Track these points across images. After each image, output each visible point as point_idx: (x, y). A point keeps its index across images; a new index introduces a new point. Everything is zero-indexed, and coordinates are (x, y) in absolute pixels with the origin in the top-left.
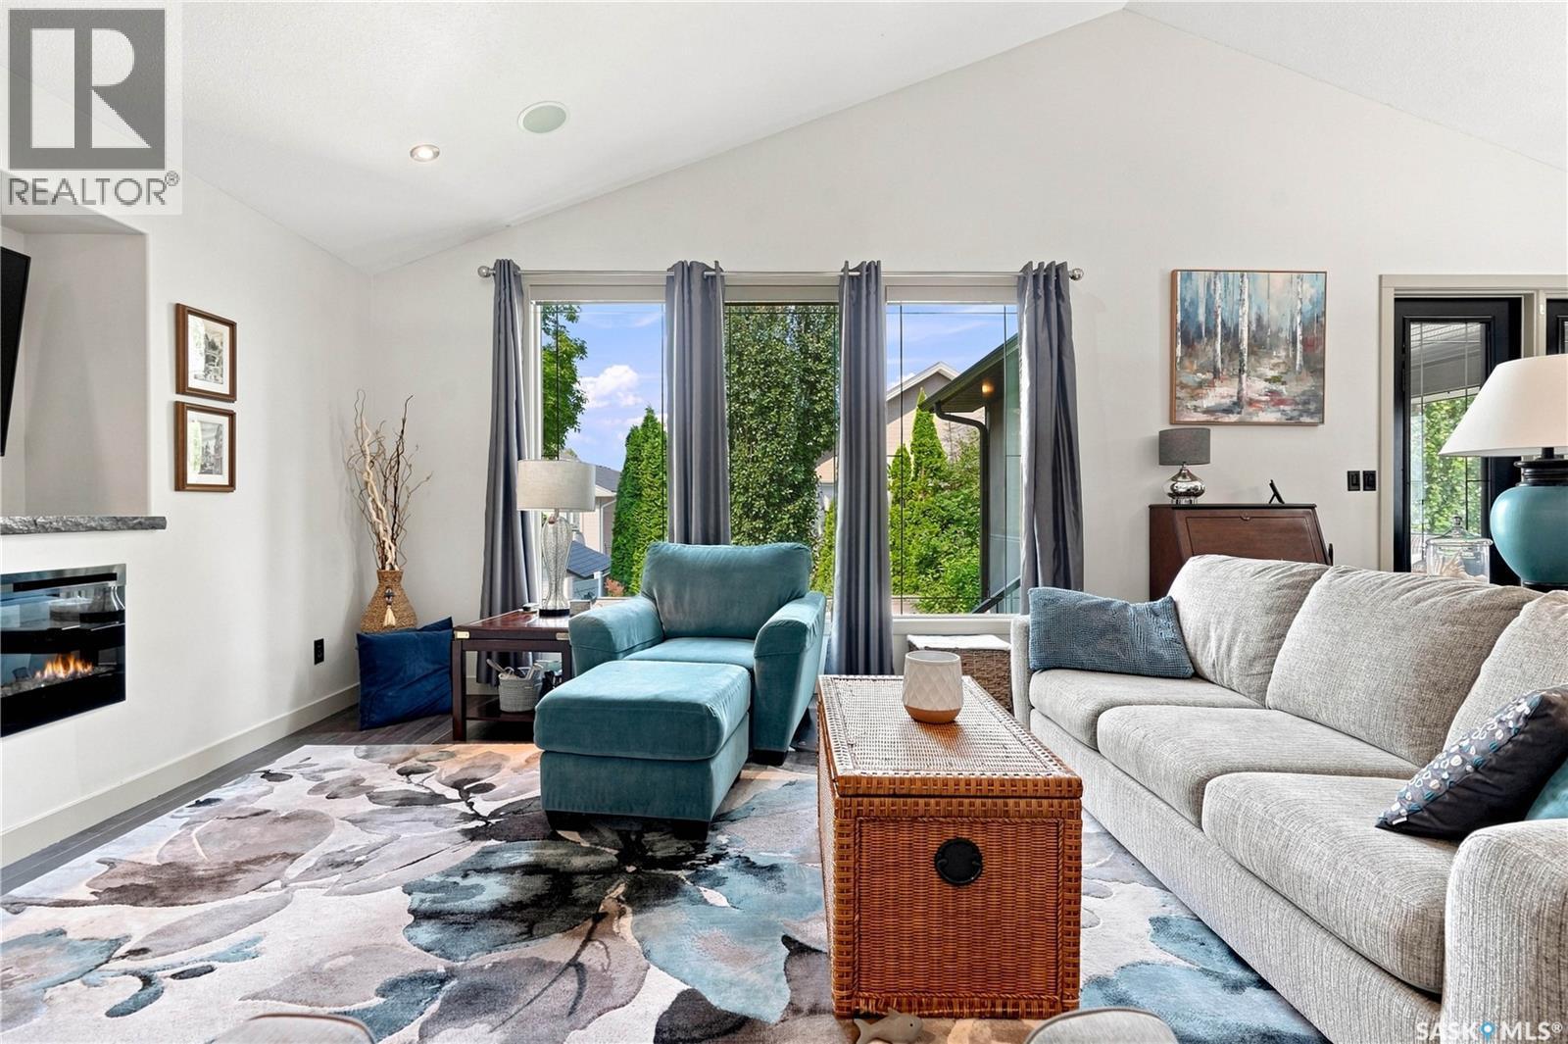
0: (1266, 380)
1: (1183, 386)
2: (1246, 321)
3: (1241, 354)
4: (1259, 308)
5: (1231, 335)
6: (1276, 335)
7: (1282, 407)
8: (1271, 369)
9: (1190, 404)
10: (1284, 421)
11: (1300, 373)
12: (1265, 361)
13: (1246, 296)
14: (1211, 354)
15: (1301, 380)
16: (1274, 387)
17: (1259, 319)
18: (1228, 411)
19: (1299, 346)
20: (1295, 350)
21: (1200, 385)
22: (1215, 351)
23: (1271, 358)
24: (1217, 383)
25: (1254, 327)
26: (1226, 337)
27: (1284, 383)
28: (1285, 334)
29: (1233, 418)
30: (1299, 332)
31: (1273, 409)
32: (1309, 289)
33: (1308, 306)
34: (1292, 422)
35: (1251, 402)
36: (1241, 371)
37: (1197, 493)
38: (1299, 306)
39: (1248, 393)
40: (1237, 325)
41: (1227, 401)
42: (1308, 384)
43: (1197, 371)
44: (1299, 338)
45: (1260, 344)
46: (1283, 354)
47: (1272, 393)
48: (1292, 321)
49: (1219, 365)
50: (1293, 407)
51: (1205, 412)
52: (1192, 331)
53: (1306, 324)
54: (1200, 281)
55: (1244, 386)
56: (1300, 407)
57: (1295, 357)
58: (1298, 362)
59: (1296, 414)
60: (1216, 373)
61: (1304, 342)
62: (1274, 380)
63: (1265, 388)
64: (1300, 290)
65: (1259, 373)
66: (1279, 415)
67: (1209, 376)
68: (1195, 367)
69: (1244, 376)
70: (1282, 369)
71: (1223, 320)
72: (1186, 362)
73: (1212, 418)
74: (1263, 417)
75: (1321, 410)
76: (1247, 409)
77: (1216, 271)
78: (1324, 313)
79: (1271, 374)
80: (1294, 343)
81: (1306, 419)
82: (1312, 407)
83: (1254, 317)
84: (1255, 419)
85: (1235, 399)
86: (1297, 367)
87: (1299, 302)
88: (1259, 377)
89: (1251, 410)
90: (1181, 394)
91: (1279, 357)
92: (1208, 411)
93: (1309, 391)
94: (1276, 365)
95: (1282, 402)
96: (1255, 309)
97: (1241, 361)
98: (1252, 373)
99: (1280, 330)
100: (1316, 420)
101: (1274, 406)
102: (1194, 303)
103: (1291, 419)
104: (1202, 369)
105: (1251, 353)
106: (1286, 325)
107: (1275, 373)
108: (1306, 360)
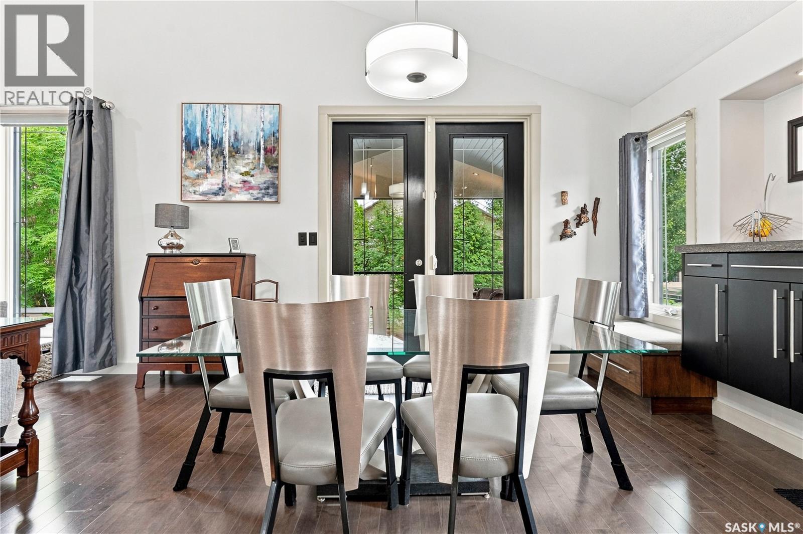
0: (241, 174)
1: (187, 178)
2: (227, 135)
3: (224, 157)
4: (236, 127)
5: (217, 144)
6: (247, 144)
7: (251, 191)
8: (244, 167)
9: (192, 189)
10: (252, 200)
11: (263, 169)
12: (240, 162)
13: (227, 120)
14: (205, 157)
15: (264, 173)
16: (246, 178)
17: (236, 134)
18: (216, 194)
19: (262, 151)
20: (259, 154)
21: (198, 176)
22: (207, 155)
23: (244, 159)
24: (209, 176)
25: (232, 140)
26: (215, 147)
27: (252, 176)
28: (252, 144)
29: (220, 198)
30: (262, 143)
31: (245, 192)
32: (269, 115)
33: (267, 127)
34: (257, 201)
35: (231, 188)
36: (225, 168)
37: (180, 247)
38: (262, 126)
39: (229, 182)
40: (222, 139)
41: (216, 188)
42: (268, 176)
43: (196, 168)
44: (262, 147)
45: (236, 151)
46: (251, 156)
47: (245, 182)
48: (257, 134)
49: (210, 164)
50: (258, 191)
51: (200, 195)
52: (193, 142)
53: (266, 138)
54: (197, 109)
55: (226, 177)
56: (263, 191)
57: (259, 159)
58: (261, 163)
59: (260, 195)
60: (208, 169)
61: (265, 149)
62: (247, 173)
63: (240, 179)
64: (262, 116)
65: (236, 169)
66: (249, 196)
67: (204, 171)
68: (194, 165)
69: (226, 171)
70: (251, 166)
71: (212, 135)
72: (189, 162)
73: (205, 199)
74: (238, 198)
75: (276, 193)
76: (228, 193)
77: (208, 104)
78: (278, 131)
79: (243, 170)
80: (259, 150)
81: (266, 199)
82: (271, 191)
83: (232, 134)
84: (234, 199)
85: (220, 186)
86: (261, 166)
87: (262, 123)
88: (236, 172)
89: (231, 193)
90: (186, 183)
91: (248, 159)
92: (203, 194)
93: (269, 181)
94: (247, 164)
95: (251, 188)
96: (233, 128)
97: (225, 162)
98: (231, 170)
99: (249, 142)
100: (273, 199)
101: (245, 190)
102: (194, 124)
103: (256, 199)
104: (199, 167)
105: (231, 156)
106: (253, 138)
107: (246, 169)
108: (266, 160)
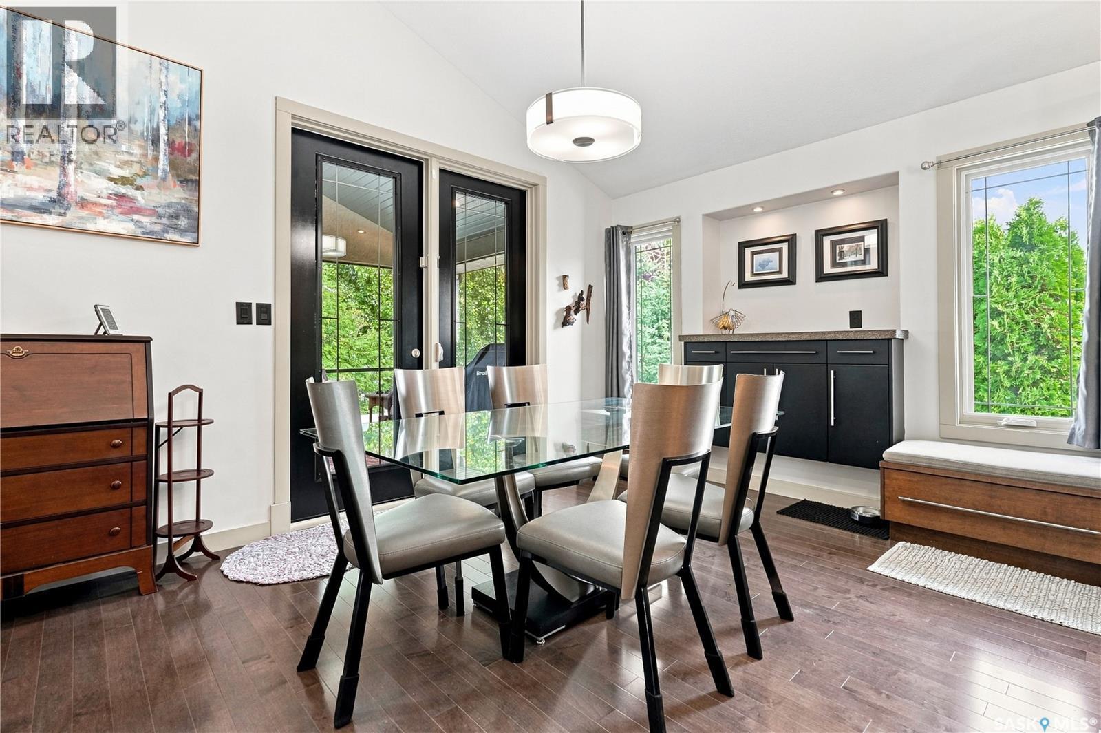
0: (111, 179)
7: (136, 217)
8: (118, 167)
10: (139, 232)
11: (164, 179)
12: (108, 153)
15: (166, 188)
16: (122, 190)
18: (41, 209)
19: (163, 146)
20: (156, 150)
23: (118, 152)
24: (19, 168)
27: (139, 188)
28: (139, 127)
29: (51, 220)
30: (163, 130)
31: (121, 217)
32: (180, 85)
33: (175, 104)
34: (149, 237)
35: (83, 203)
36: (66, 159)
38: (163, 99)
39: (77, 190)
41: (41, 196)
42: (177, 194)
44: (163, 137)
46: (136, 150)
47: (120, 197)
48: (152, 112)
50: (154, 219)
53: (173, 122)
55: (70, 179)
56: (165, 221)
57: (156, 159)
58: (161, 166)
59: (157, 228)
60: (18, 154)
61: (170, 144)
62: (124, 181)
63: (107, 189)
64: (163, 79)
65: (98, 168)
66: (131, 226)
67: (5, 156)
69: (70, 168)
70: (136, 169)
73: (11, 216)
74: (102, 225)
75: (195, 228)
76: (75, 212)
78: (199, 117)
79: (116, 172)
80: (155, 142)
81: (171, 236)
82: (183, 222)
84: (90, 226)
85: (54, 195)
86: (160, 173)
87: (162, 93)
88: (99, 173)
89: (83, 213)
91: (130, 153)
92: (2, 205)
93: (177, 204)
94: (128, 164)
95: (139, 211)
97: (66, 147)
98: (85, 166)
100: (188, 239)
101: (121, 213)
103: (147, 233)
106: (143, 115)
107: (125, 173)
108: (173, 165)
